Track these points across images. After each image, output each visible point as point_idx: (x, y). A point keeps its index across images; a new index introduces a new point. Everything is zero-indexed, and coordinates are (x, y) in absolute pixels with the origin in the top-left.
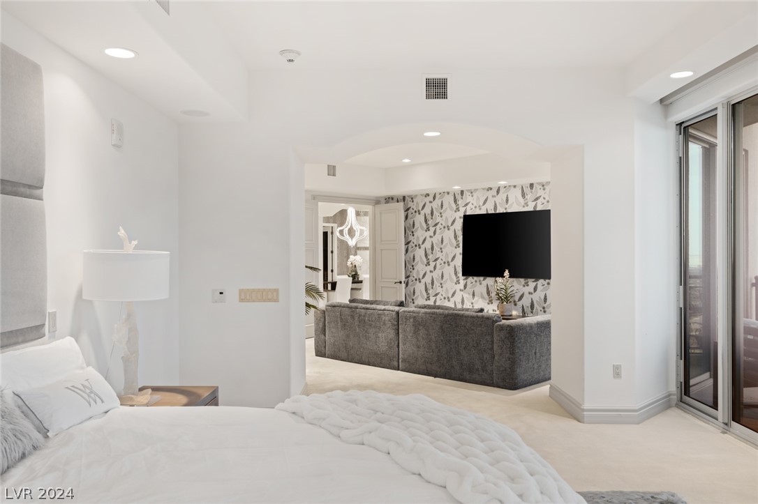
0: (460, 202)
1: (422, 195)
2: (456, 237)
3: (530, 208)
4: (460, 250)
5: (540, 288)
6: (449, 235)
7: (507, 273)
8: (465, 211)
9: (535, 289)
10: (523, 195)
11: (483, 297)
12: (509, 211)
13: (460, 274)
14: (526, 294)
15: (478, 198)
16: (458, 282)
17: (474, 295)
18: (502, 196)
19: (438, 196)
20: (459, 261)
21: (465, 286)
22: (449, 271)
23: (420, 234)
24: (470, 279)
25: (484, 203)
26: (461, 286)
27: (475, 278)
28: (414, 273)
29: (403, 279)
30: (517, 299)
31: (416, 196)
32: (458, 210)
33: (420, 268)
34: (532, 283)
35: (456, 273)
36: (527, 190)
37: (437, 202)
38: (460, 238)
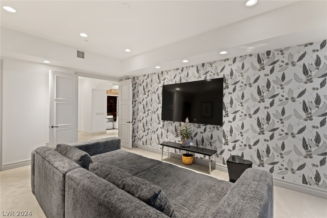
0: (161, 78)
1: (142, 76)
2: (159, 98)
3: (202, 78)
4: (161, 105)
5: (208, 129)
6: (155, 97)
7: (187, 120)
8: (164, 83)
9: (205, 130)
10: (198, 71)
11: (173, 133)
12: (189, 81)
13: (161, 119)
14: (199, 133)
15: (171, 75)
16: (159, 123)
17: (168, 131)
18: (185, 73)
19: (150, 76)
20: (160, 112)
21: (163, 126)
22: (155, 117)
23: (141, 96)
24: (166, 121)
25: (174, 78)
26: (161, 125)
27: (169, 122)
28: (138, 117)
29: (131, 121)
30: (193, 135)
31: (139, 76)
32: (160, 82)
33: (141, 115)
34: (203, 127)
35: (158, 118)
36: (200, 68)
37: (150, 79)
38: (161, 99)
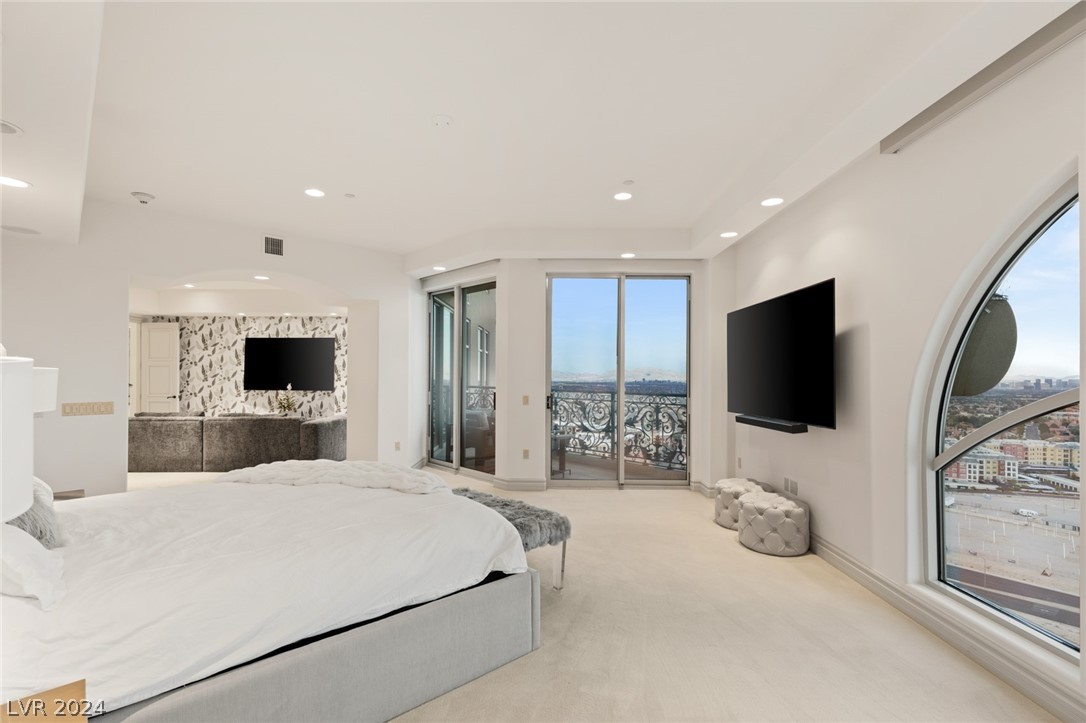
0: (242, 327)
1: (199, 317)
2: (237, 356)
3: (309, 335)
4: (243, 367)
5: (317, 397)
6: (229, 355)
7: (289, 387)
8: (248, 334)
9: (313, 398)
10: (303, 325)
11: (264, 406)
12: (291, 337)
13: (242, 388)
14: (305, 403)
15: (260, 324)
16: (239, 395)
17: (255, 405)
18: (284, 324)
19: (217, 320)
20: (240, 377)
21: (247, 398)
22: (229, 386)
23: (196, 352)
24: (252, 392)
25: (267, 329)
26: (243, 398)
27: (257, 391)
28: (189, 388)
29: (178, 394)
30: (296, 407)
31: (192, 318)
32: (239, 333)
33: (196, 383)
34: (310, 394)
35: (237, 387)
36: (307, 322)
37: (215, 327)
38: (242, 358)
